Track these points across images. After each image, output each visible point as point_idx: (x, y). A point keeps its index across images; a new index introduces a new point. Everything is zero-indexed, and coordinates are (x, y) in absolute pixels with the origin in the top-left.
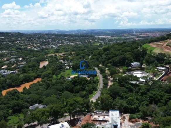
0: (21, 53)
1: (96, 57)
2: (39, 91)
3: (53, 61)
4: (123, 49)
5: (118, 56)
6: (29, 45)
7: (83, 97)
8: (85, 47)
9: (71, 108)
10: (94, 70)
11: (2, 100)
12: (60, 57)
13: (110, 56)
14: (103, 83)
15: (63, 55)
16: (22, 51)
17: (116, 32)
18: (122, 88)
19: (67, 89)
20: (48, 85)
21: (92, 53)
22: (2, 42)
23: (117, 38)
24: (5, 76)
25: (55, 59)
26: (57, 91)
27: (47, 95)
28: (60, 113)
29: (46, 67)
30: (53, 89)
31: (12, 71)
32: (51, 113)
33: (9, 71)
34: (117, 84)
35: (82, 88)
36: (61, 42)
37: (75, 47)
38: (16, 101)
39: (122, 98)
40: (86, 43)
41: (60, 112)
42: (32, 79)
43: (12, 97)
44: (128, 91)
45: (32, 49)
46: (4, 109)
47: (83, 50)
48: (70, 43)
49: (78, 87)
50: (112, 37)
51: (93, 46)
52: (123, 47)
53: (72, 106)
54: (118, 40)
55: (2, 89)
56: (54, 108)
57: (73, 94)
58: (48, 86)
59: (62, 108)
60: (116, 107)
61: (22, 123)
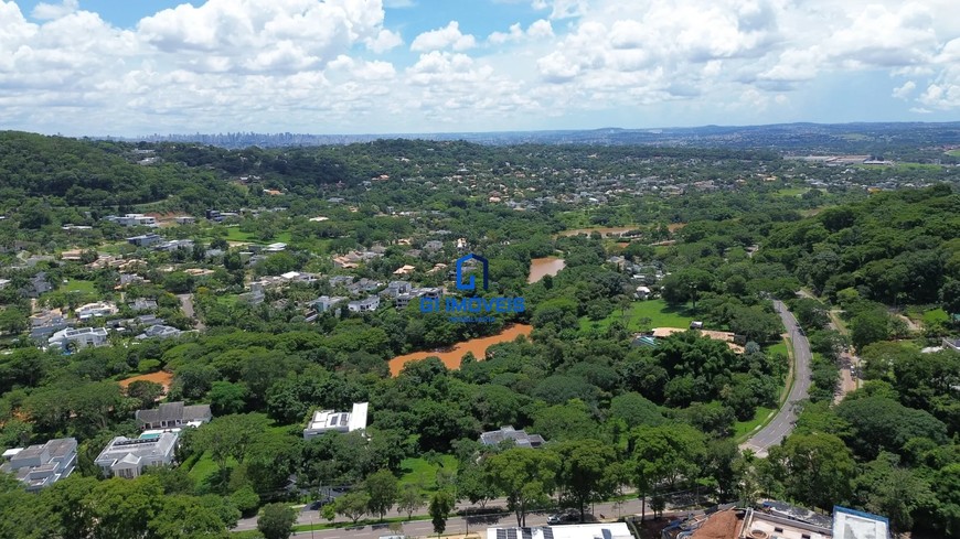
0: (464, 222)
1: (784, 251)
2: (519, 375)
3: (585, 257)
4: (934, 221)
5: (903, 254)
6: (497, 189)
7: (706, 427)
8: (730, 205)
9: (650, 467)
10: (770, 310)
11: (388, 394)
12: (612, 243)
13: (859, 251)
14: (812, 379)
15: (627, 235)
16: (468, 213)
17: (900, 137)
18: (912, 410)
19: (635, 384)
20: (555, 358)
21: (766, 235)
22: (403, 175)
23: (903, 166)
24: (402, 303)
25: (591, 252)
26: (591, 385)
27: (551, 398)
28: (601, 482)
29: (555, 283)
30: (578, 373)
31: (427, 286)
32: (564, 473)
33: (419, 284)
34: (886, 389)
35: (706, 388)
36: (623, 181)
37: (686, 202)
38: (435, 404)
39: (908, 459)
40: (740, 184)
41: (599, 476)
42: (497, 325)
43: (420, 387)
44: (945, 429)
45: (506, 206)
46: (392, 427)
47: (720, 219)
48: (662, 184)
49: (687, 382)
50: (873, 159)
51: (772, 201)
52: (931, 213)
53: (652, 460)
54: (903, 176)
55: (390, 352)
56: (575, 455)
57: (663, 408)
58: (558, 359)
59: (610, 460)
60: (873, 498)
61: (451, 492)
